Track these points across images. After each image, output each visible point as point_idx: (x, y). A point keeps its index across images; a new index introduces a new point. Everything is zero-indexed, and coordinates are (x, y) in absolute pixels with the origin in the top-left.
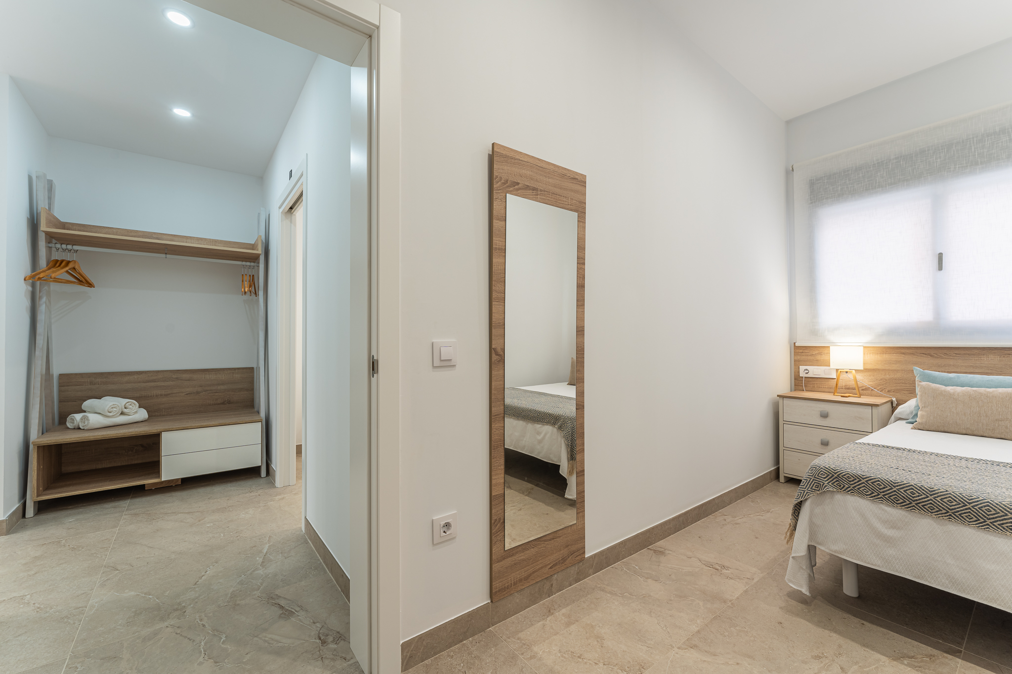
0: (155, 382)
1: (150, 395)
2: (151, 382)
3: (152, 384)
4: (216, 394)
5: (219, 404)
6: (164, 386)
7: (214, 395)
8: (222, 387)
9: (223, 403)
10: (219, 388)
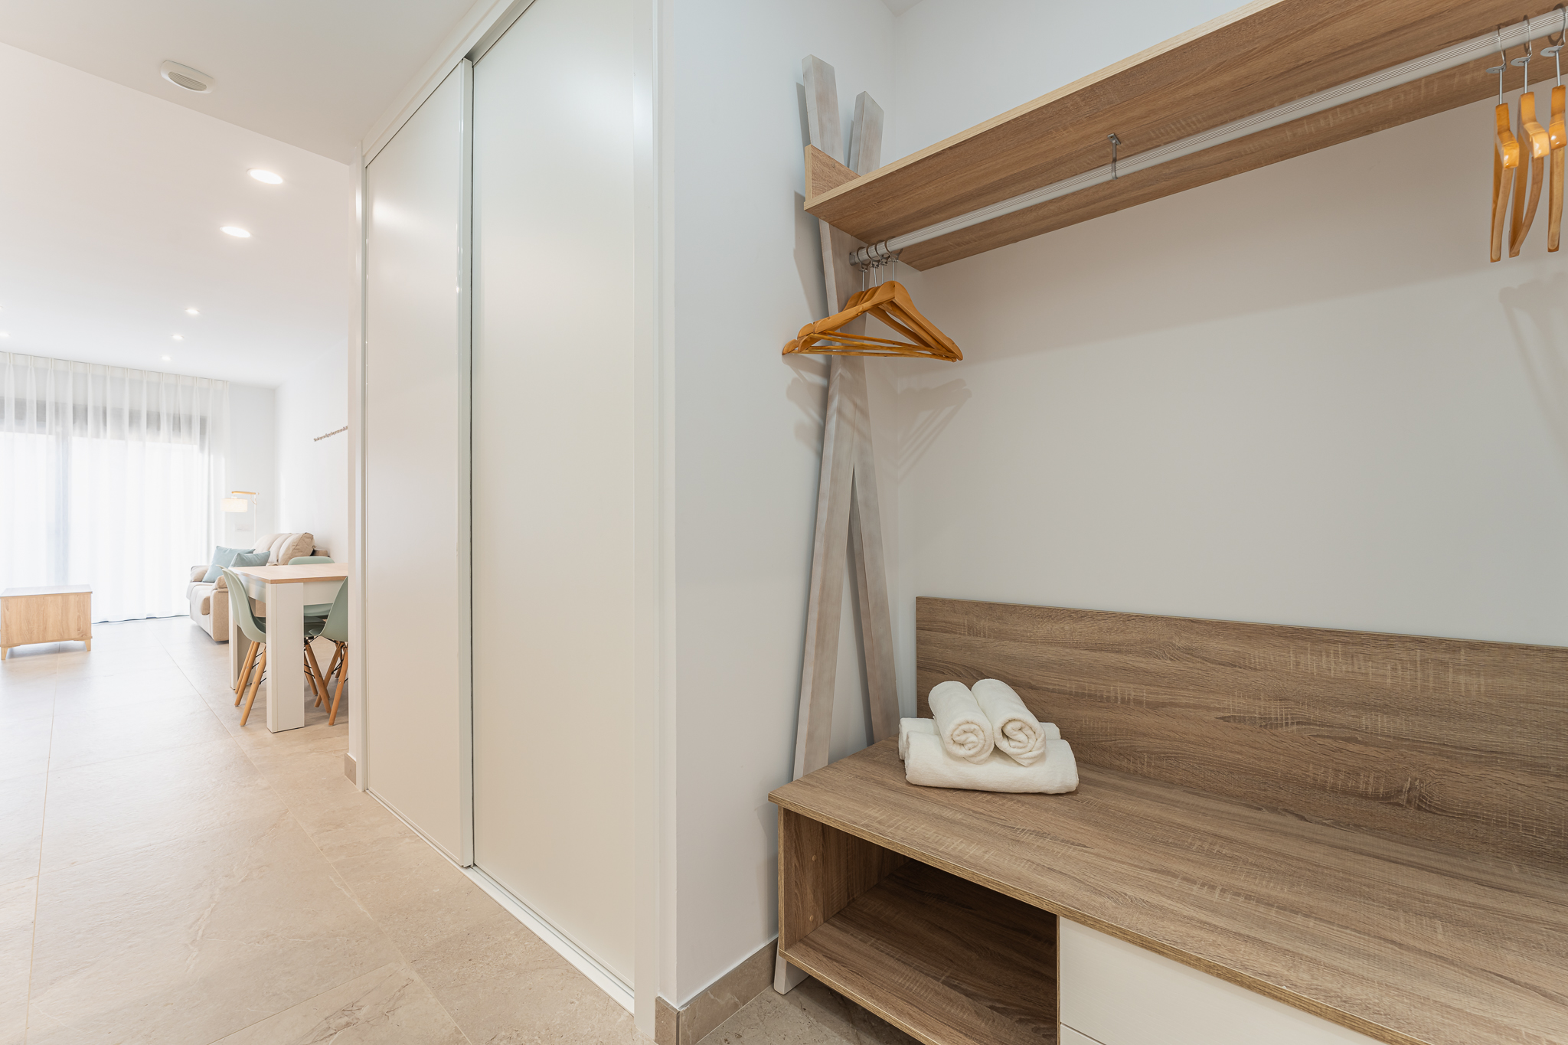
0: (1119, 652)
1: (1105, 694)
2: (1107, 651)
3: (1111, 658)
4: (1351, 747)
5: (1364, 796)
6: (1146, 672)
7: (1340, 750)
8: (1383, 723)
9: (1388, 798)
10: (1365, 721)
